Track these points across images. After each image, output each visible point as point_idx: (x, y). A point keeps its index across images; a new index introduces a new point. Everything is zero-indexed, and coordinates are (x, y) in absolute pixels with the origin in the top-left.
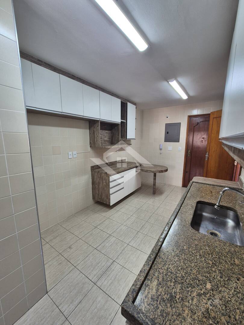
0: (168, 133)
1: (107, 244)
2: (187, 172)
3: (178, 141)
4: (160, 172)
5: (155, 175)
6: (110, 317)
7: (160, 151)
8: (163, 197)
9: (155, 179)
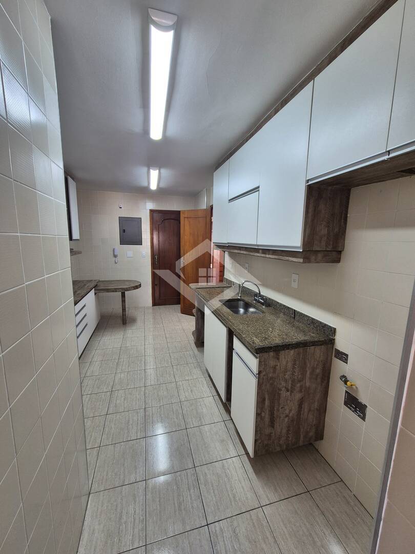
0: (124, 231)
1: (118, 402)
2: (156, 285)
3: (139, 242)
4: (135, 289)
5: (123, 295)
6: (185, 441)
7: (114, 259)
8: (139, 323)
9: (123, 301)
